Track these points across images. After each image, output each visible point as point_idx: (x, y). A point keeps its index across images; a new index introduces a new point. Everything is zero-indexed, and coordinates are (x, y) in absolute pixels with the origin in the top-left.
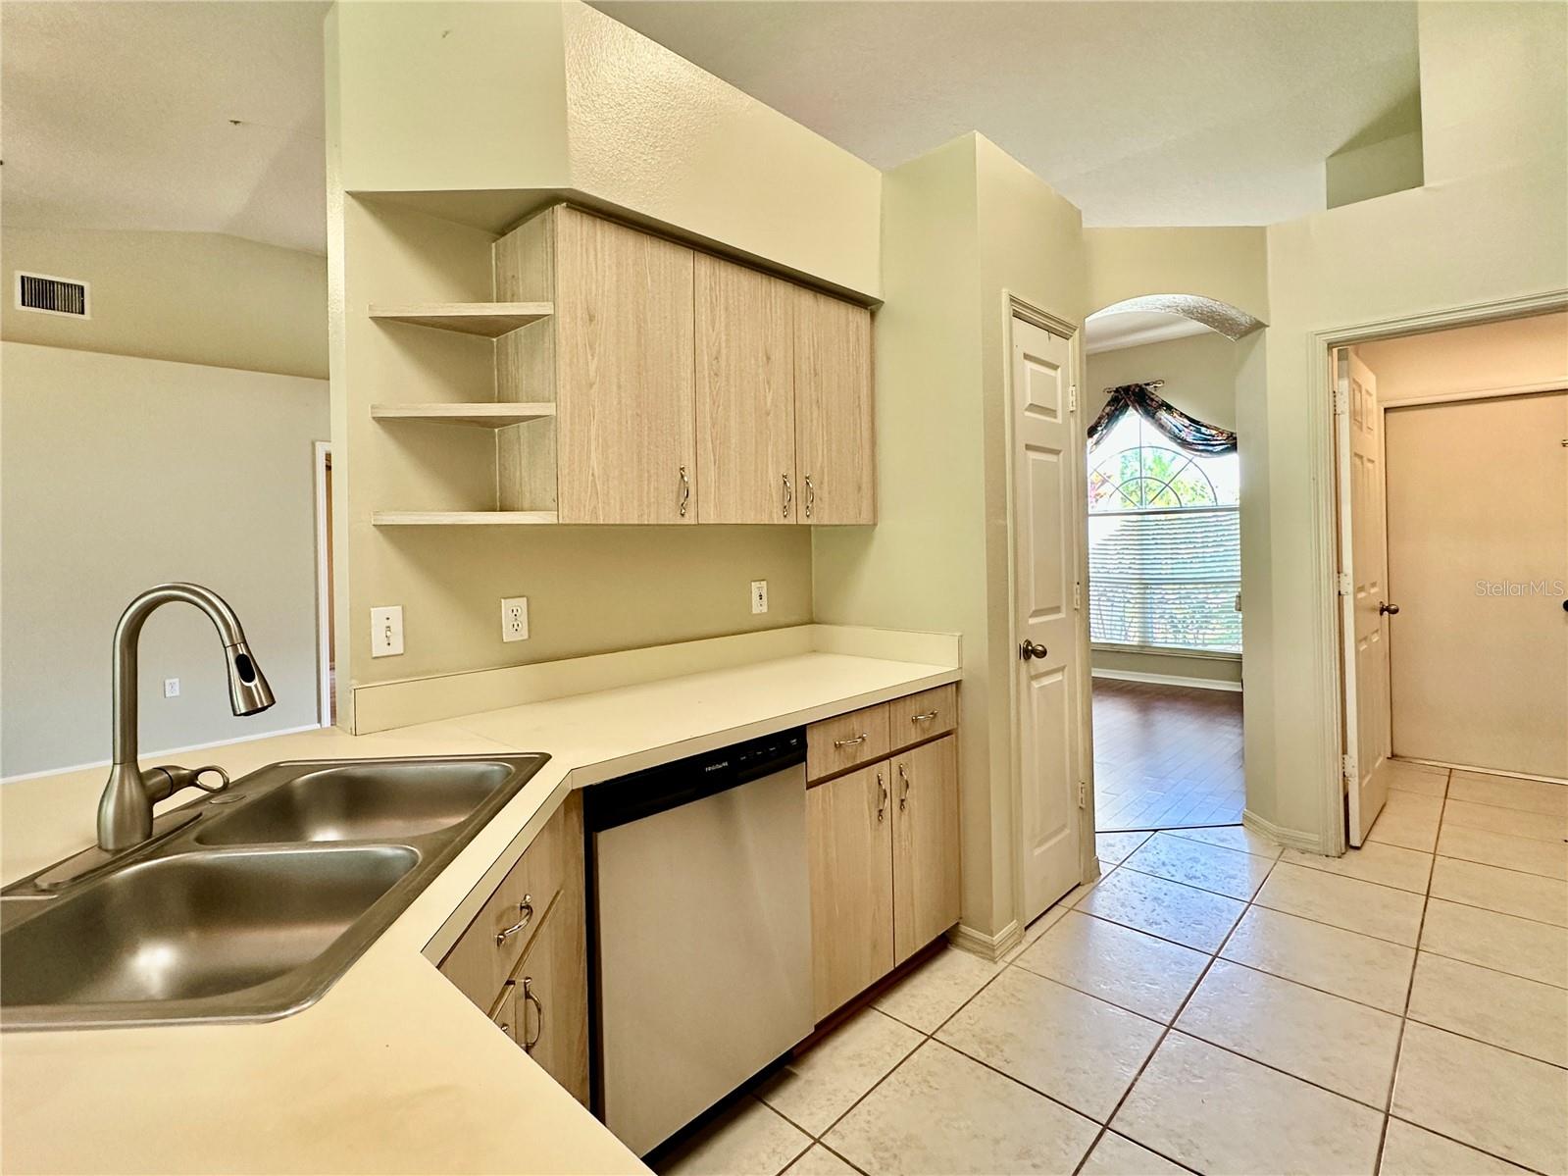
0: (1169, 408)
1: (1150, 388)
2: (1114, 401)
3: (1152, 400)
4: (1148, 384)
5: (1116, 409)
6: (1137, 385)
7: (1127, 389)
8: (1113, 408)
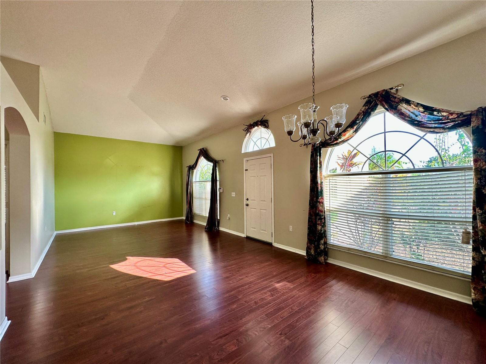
0: (408, 102)
1: (393, 91)
2: (368, 103)
3: (395, 98)
4: (392, 89)
5: (369, 108)
6: (384, 90)
7: (376, 95)
8: (367, 107)
